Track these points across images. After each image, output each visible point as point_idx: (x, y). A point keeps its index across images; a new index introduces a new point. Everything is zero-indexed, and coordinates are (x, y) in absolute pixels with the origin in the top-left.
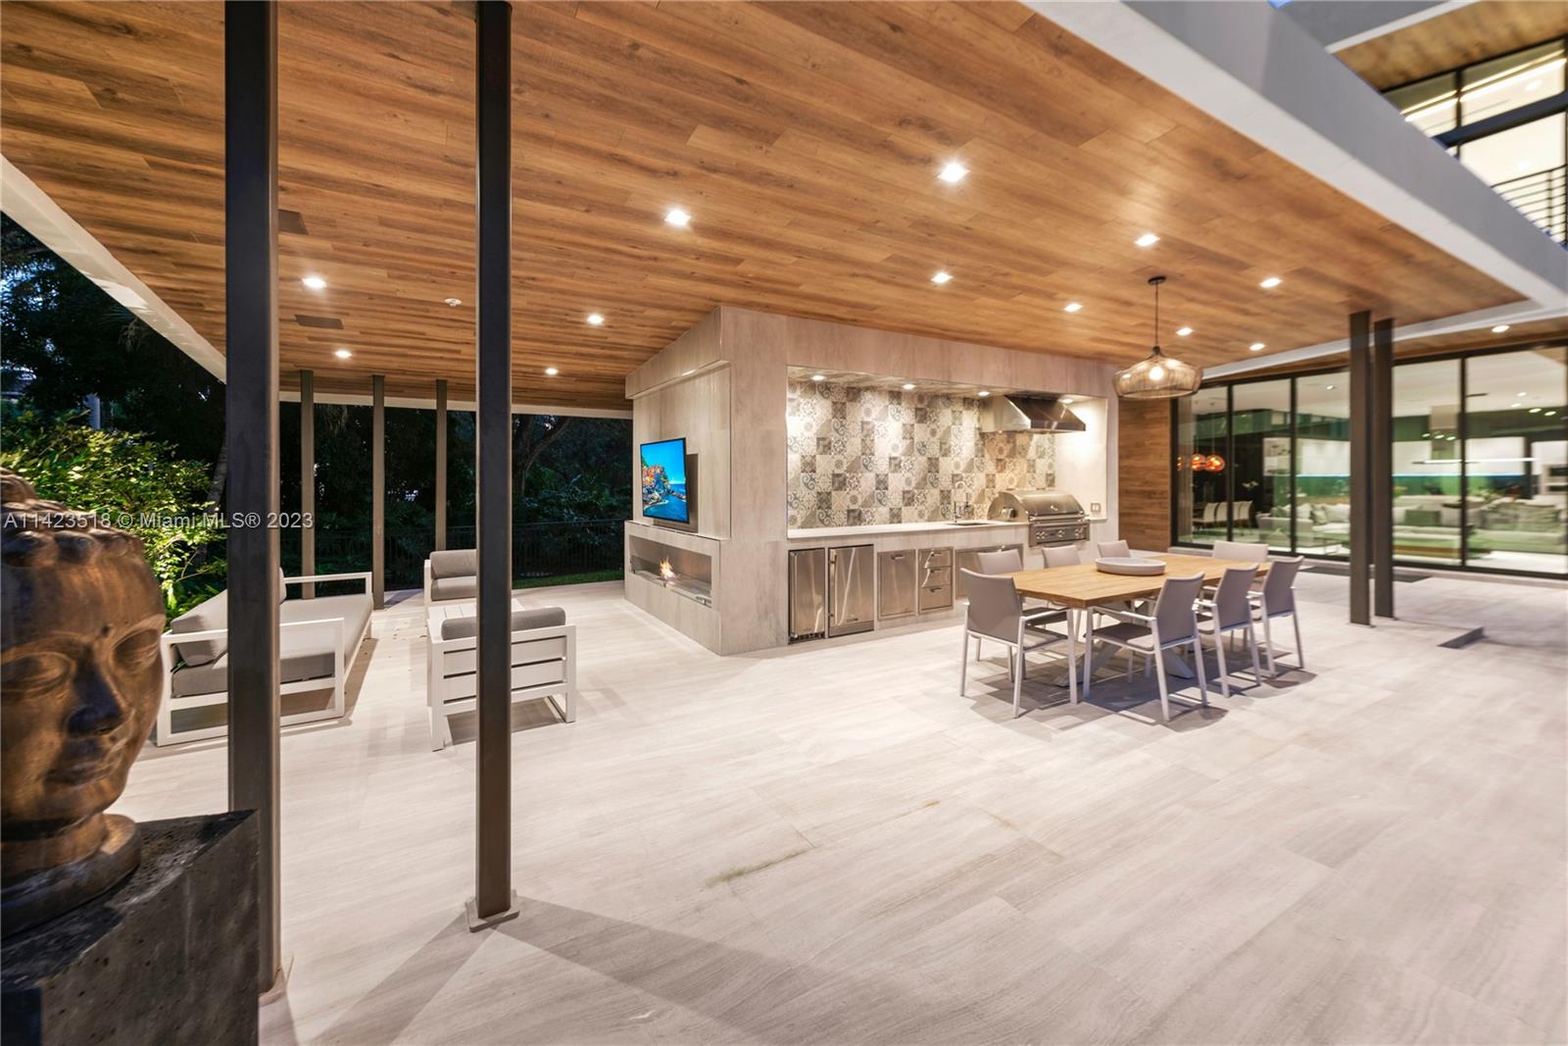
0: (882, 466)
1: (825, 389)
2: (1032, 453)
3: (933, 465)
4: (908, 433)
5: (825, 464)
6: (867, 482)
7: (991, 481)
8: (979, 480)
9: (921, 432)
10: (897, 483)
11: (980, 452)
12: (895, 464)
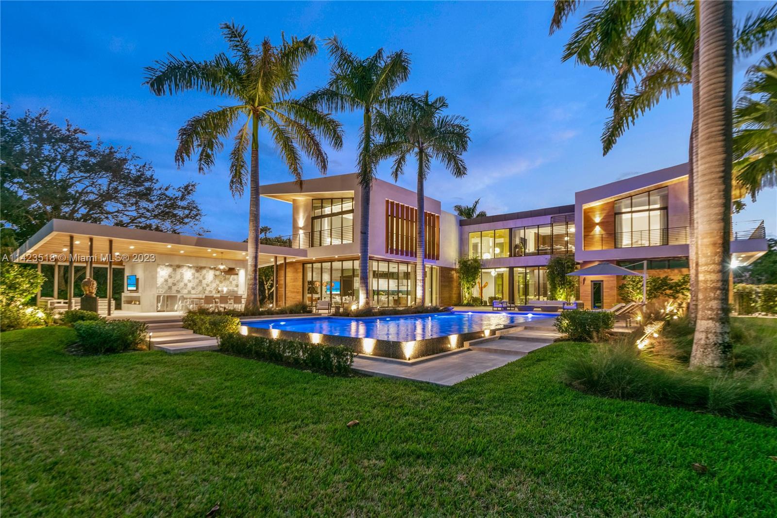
0: (186, 281)
1: (171, 266)
2: (231, 280)
3: (200, 281)
4: (193, 275)
5: (170, 281)
6: (182, 285)
7: (218, 285)
8: (214, 285)
9: (197, 275)
10: (190, 285)
11: (215, 279)
12: (190, 281)
